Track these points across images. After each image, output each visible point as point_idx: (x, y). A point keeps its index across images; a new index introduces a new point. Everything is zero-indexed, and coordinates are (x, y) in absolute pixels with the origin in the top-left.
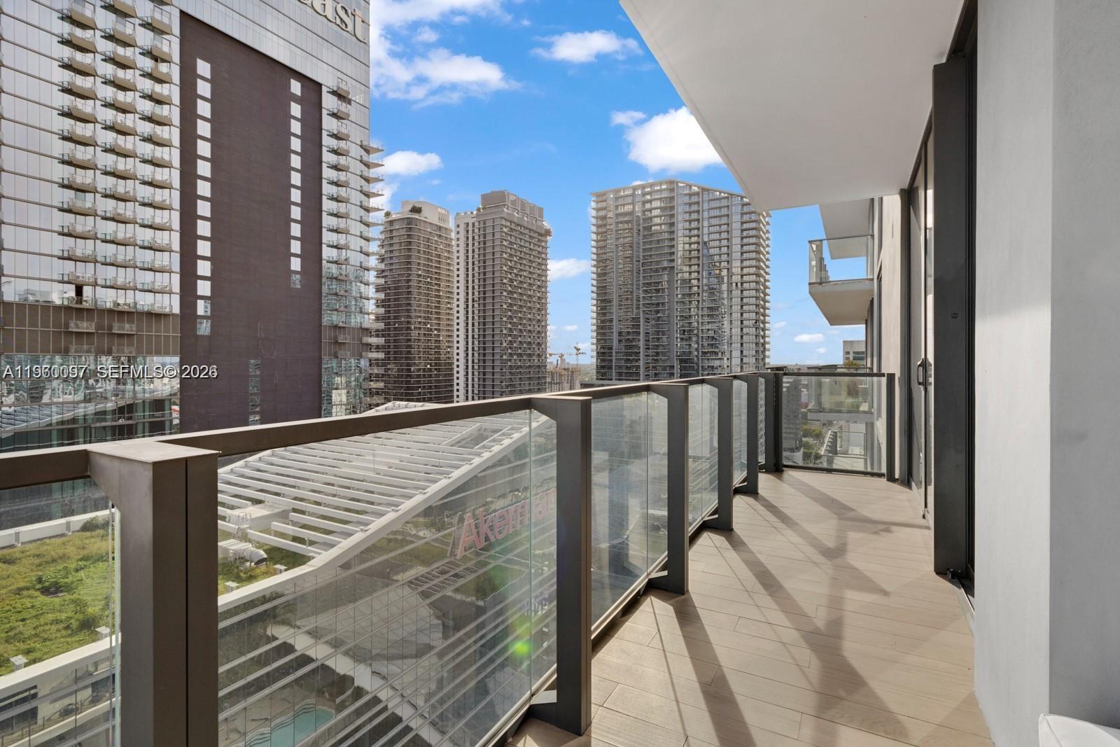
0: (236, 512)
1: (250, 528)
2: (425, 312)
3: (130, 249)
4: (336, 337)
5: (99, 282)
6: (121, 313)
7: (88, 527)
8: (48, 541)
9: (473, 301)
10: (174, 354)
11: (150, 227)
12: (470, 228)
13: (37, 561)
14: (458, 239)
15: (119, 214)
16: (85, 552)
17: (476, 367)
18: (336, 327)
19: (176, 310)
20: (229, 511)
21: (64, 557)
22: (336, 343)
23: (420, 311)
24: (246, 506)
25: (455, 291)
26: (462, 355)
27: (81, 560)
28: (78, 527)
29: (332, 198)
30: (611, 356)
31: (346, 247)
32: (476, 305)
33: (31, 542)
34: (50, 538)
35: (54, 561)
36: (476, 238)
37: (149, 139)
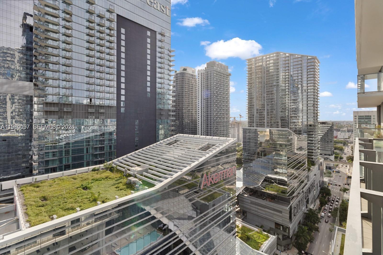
0: (133, 168)
1: (137, 174)
2: (188, 103)
3: (103, 87)
4: (160, 112)
5: (96, 97)
6: (101, 106)
7: (94, 170)
8: (84, 173)
9: (204, 99)
10: (115, 118)
11: (109, 80)
12: (203, 75)
13: (81, 179)
14: (199, 79)
15: (101, 77)
16: (93, 178)
17: (205, 122)
18: (161, 109)
19: (115, 105)
20: (131, 168)
21: (88, 179)
22: (161, 114)
23: (186, 103)
24: (135, 167)
25: (198, 96)
26: (200, 118)
27: (92, 180)
28: (91, 170)
29: (159, 68)
30: (254, 118)
31: (164, 83)
32: (205, 101)
33: (80, 173)
34: (84, 172)
35: (85, 180)
36: (205, 78)
37: (108, 54)
